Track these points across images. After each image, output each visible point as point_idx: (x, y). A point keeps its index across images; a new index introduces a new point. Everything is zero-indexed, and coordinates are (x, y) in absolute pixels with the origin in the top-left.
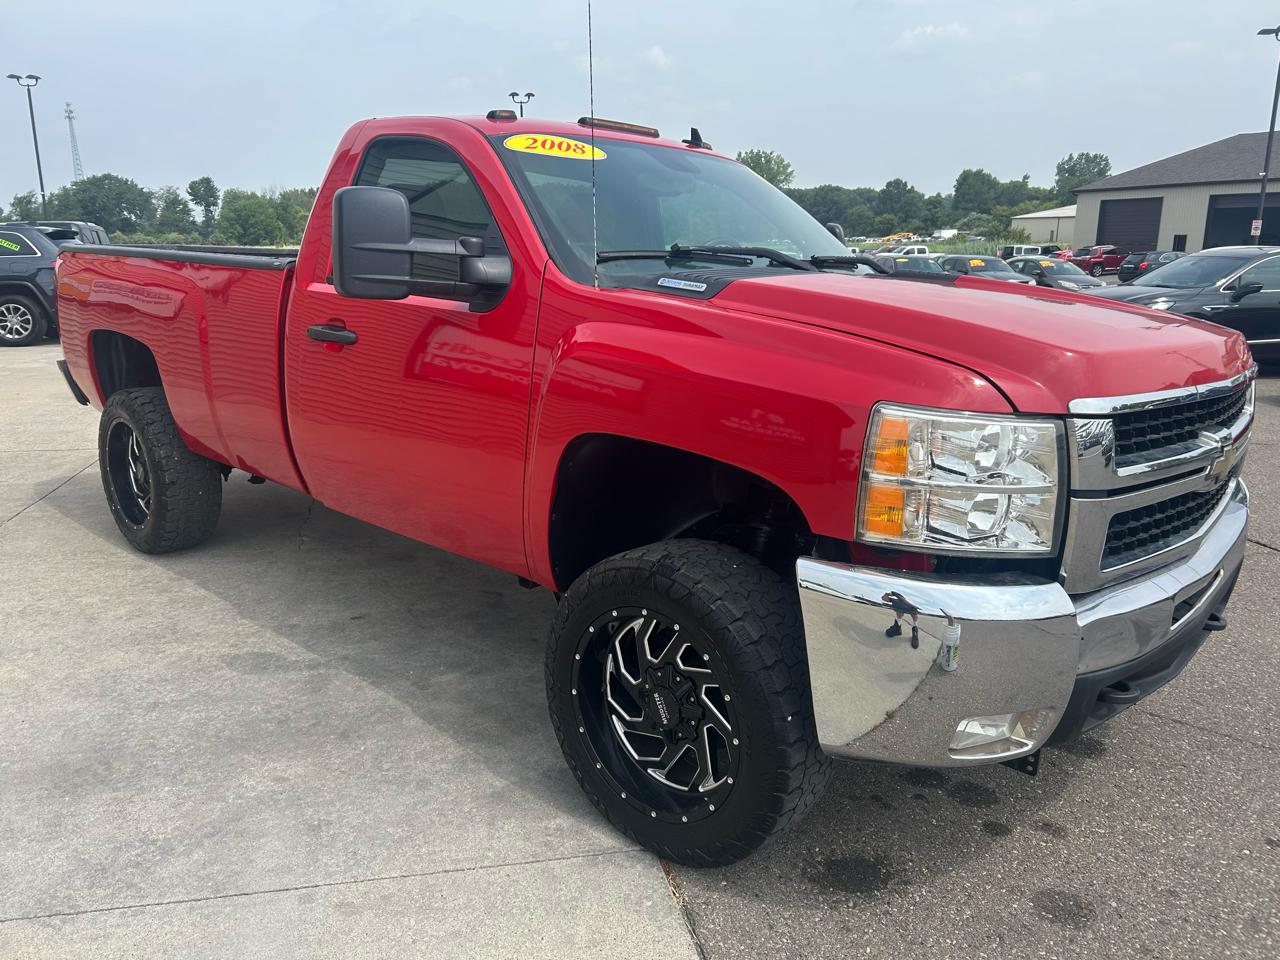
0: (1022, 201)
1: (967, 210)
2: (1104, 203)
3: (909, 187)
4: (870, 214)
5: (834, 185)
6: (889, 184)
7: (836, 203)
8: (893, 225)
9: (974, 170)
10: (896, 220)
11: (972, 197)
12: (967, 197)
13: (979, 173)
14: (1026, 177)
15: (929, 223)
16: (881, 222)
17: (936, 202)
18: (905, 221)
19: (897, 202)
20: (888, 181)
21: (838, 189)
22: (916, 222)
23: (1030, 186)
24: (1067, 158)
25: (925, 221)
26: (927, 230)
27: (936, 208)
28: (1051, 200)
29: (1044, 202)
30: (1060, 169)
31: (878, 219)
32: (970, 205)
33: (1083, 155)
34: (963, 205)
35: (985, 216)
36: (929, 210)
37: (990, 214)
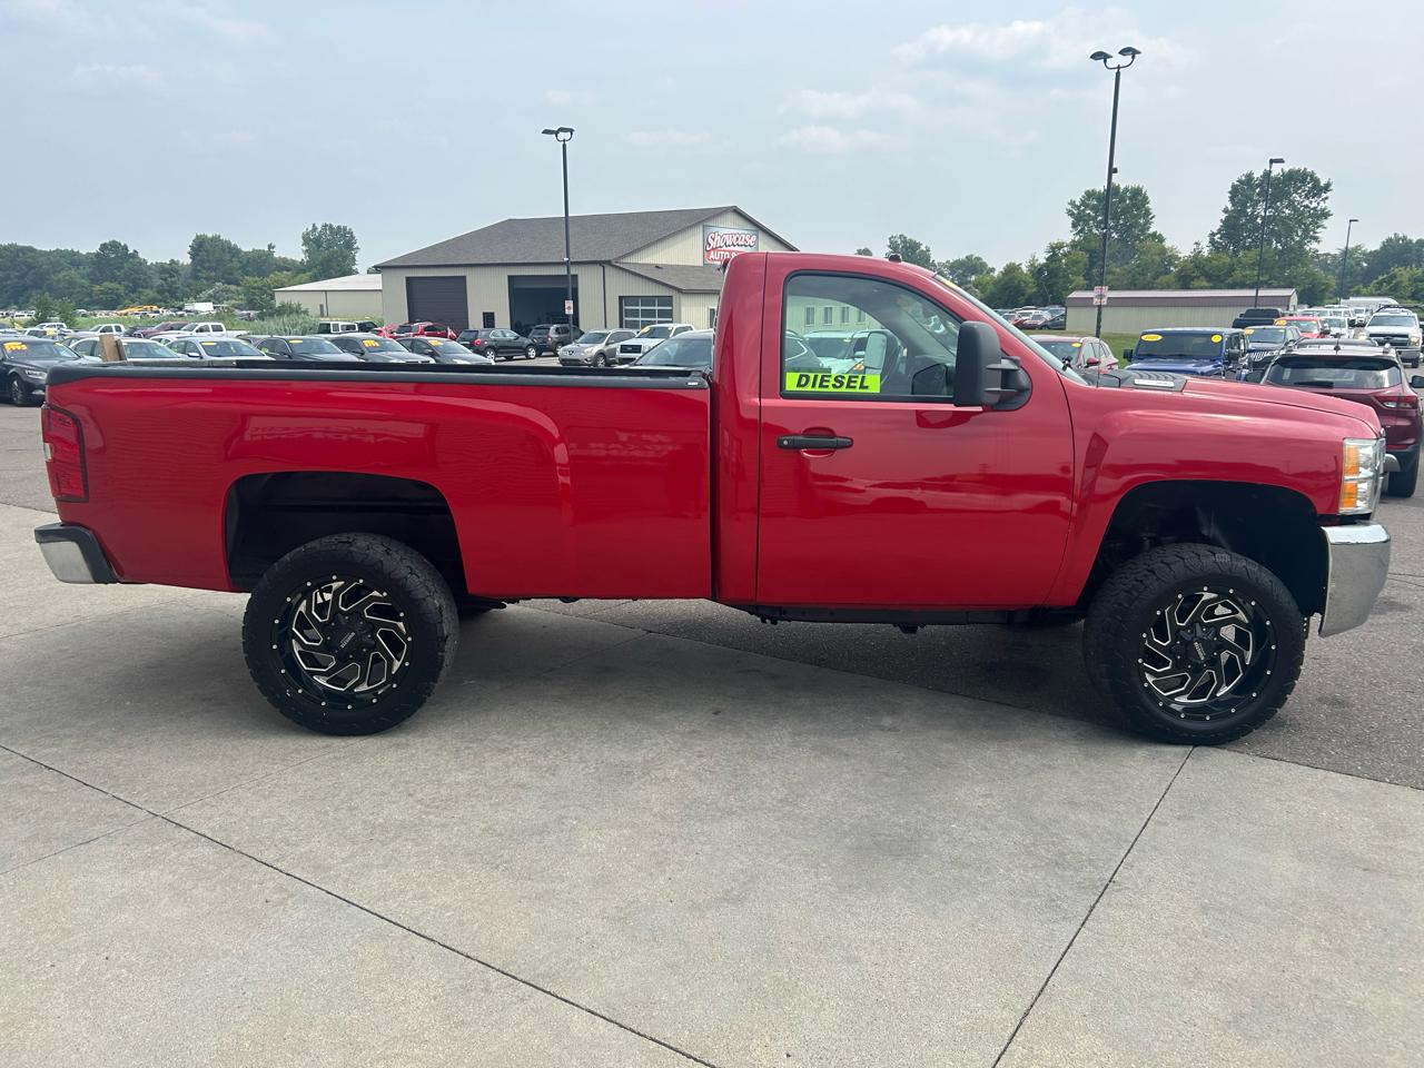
0: (272, 271)
1: (211, 281)
2: (408, 279)
3: (131, 251)
4: (85, 282)
5: (21, 244)
6: (104, 247)
7: (31, 267)
8: (119, 296)
9: (210, 236)
10: (122, 290)
11: (213, 265)
12: (207, 265)
13: (216, 239)
14: (270, 247)
15: (167, 294)
16: (102, 292)
17: (170, 270)
18: (134, 291)
19: (119, 269)
20: (102, 242)
21: (31, 249)
22: (151, 293)
23: (276, 255)
24: (310, 229)
25: (161, 292)
26: (165, 302)
27: (172, 276)
28: (304, 271)
29: (298, 273)
30: (306, 240)
31: (97, 288)
32: (213, 274)
33: (326, 225)
34: (204, 274)
35: (233, 287)
36: (165, 279)
37: (238, 285)
